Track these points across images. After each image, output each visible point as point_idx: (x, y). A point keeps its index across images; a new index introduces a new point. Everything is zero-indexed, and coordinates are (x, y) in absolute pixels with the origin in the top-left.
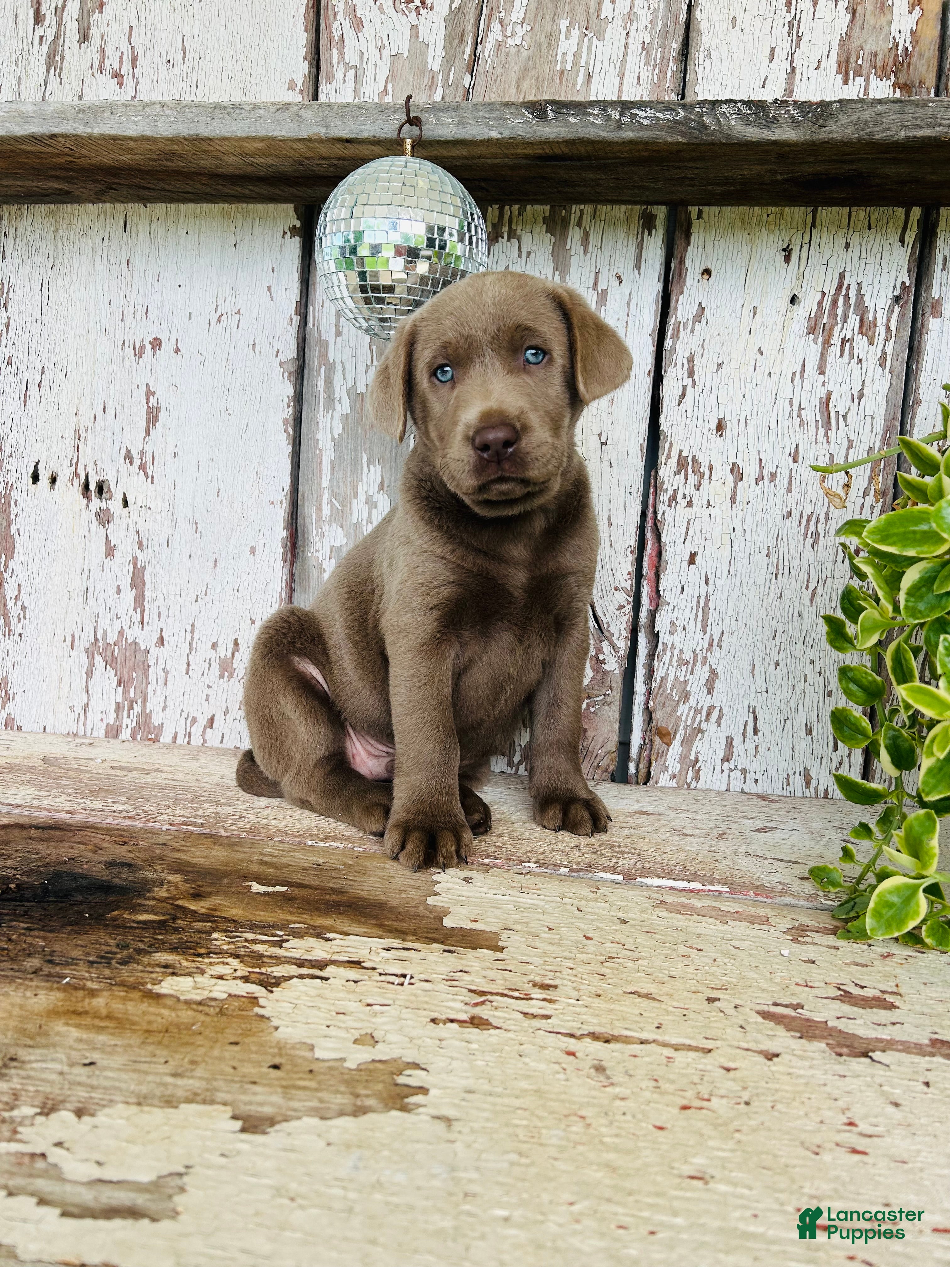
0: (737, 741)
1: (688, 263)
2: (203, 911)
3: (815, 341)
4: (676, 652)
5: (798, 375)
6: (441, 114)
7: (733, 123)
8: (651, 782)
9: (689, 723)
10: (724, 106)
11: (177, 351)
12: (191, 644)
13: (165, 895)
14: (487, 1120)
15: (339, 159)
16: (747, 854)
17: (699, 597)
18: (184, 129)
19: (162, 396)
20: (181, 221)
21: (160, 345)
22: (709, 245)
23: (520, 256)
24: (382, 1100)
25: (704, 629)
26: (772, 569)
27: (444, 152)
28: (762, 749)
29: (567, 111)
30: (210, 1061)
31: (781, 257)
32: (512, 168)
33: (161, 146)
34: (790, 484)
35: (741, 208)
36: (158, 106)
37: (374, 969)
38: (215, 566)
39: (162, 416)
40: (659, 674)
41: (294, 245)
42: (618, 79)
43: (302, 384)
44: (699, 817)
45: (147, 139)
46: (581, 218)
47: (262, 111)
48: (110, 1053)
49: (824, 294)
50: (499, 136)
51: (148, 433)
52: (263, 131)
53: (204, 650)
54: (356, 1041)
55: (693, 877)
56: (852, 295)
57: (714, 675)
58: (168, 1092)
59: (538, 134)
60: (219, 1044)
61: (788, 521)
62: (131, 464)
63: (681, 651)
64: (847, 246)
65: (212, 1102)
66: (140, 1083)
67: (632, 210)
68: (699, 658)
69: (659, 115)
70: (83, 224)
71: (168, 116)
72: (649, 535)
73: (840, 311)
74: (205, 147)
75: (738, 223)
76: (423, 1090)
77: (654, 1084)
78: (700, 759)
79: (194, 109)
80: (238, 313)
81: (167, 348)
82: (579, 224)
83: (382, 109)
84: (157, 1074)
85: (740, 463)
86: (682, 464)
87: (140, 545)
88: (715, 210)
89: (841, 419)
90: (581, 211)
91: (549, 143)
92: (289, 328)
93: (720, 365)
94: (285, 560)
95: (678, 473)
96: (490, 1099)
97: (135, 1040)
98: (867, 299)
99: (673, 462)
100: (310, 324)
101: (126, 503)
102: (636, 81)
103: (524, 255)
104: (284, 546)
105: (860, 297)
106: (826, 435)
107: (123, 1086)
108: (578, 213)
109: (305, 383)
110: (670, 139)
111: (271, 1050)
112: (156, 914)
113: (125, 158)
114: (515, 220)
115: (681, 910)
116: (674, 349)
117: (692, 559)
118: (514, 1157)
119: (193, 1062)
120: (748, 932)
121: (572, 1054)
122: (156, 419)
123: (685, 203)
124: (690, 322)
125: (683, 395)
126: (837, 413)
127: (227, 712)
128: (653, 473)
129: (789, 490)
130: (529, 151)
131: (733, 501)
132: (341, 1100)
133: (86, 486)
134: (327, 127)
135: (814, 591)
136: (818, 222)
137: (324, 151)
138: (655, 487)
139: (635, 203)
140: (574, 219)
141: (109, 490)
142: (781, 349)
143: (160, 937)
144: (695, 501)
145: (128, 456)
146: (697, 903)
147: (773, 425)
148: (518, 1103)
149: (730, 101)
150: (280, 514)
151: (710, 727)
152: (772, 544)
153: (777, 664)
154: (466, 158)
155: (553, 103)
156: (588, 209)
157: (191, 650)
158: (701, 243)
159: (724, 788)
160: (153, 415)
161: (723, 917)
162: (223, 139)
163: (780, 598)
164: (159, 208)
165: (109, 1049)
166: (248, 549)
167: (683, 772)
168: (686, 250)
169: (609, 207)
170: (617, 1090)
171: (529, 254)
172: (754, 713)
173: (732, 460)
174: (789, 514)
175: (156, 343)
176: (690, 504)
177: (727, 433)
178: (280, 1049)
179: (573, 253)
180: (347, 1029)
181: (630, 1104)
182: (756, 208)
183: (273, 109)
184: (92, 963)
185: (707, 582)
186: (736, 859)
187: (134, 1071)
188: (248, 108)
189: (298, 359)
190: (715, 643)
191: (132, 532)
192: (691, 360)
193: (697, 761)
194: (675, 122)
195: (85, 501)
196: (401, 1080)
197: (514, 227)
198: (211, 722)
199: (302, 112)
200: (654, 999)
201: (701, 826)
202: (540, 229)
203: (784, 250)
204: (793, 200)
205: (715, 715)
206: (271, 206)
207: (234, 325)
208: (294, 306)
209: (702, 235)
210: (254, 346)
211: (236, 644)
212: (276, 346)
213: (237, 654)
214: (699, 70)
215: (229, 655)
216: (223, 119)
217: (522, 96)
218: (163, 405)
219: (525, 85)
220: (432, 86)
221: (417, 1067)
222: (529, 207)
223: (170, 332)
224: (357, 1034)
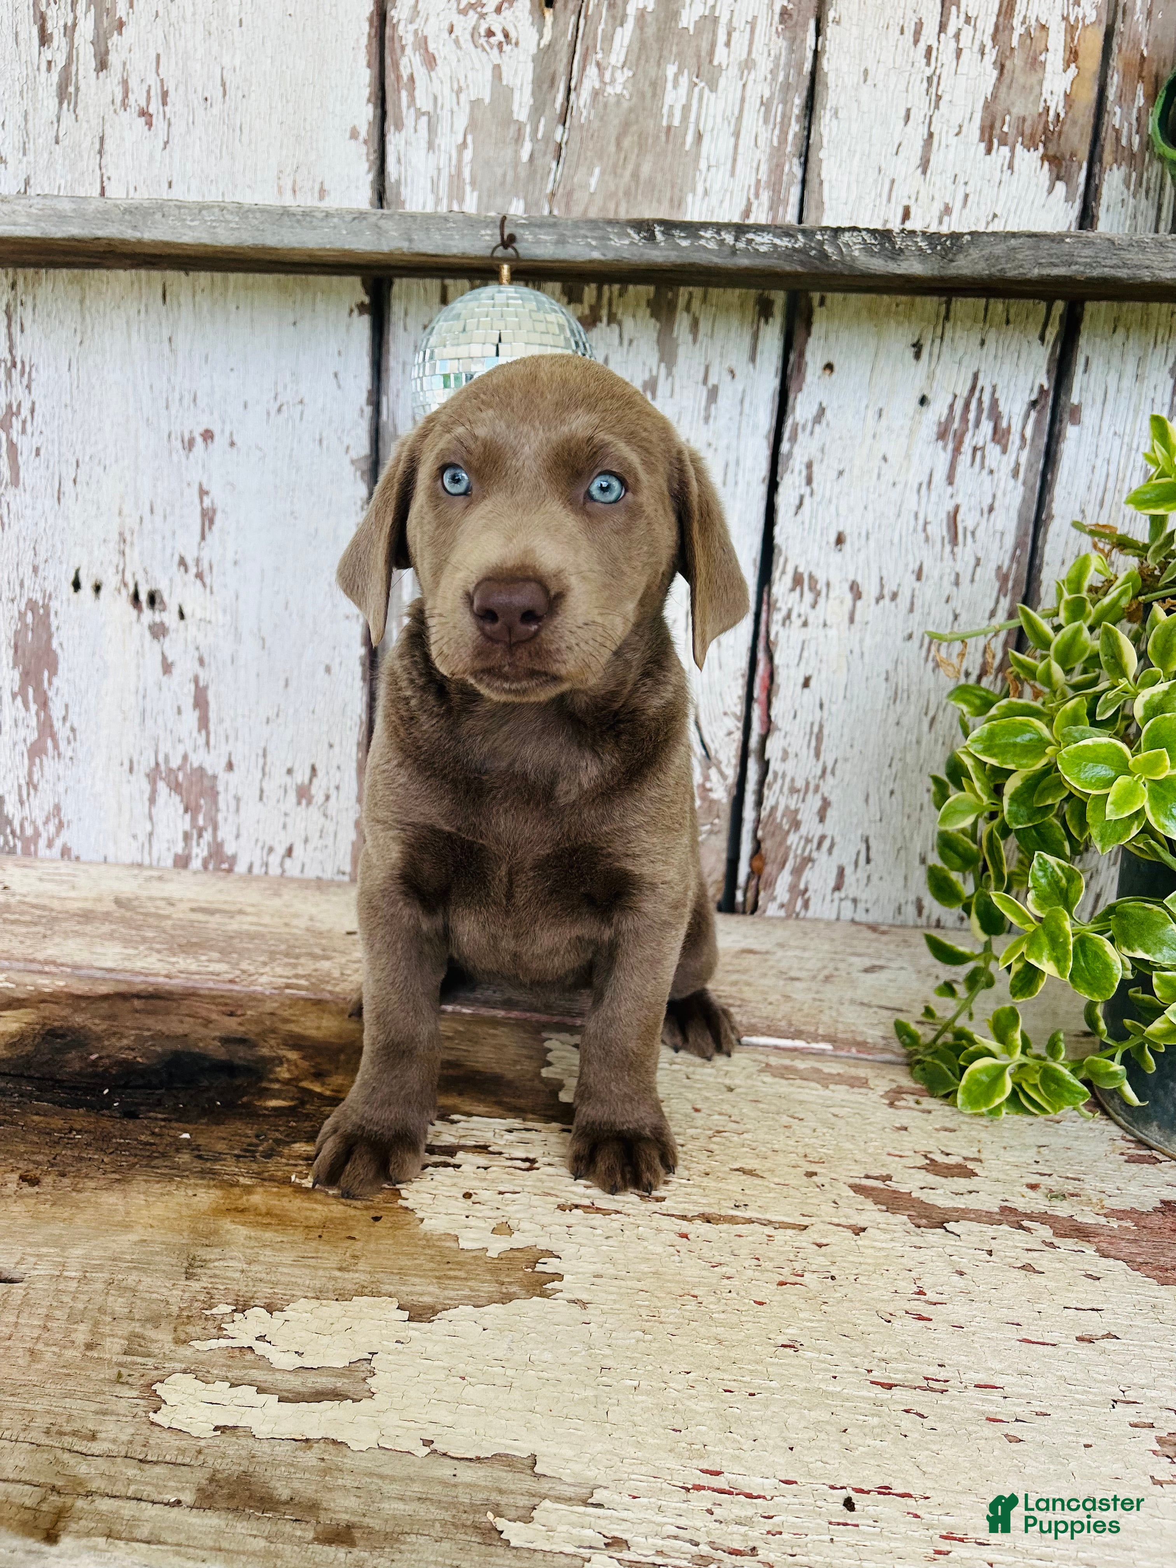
0: (849, 871)
1: (808, 356)
2: (328, 1093)
3: (945, 448)
4: (788, 780)
5: (924, 487)
6: (537, 230)
7: (856, 253)
8: (758, 913)
9: (799, 852)
10: (847, 234)
11: (232, 444)
12: (263, 770)
13: (287, 1075)
14: (615, 1301)
16: (853, 1002)
17: (812, 724)
18: (247, 238)
19: (218, 497)
20: (230, 293)
21: (212, 437)
22: (832, 337)
23: (621, 343)
24: (523, 1286)
25: (817, 755)
26: (891, 693)
28: (875, 878)
29: (676, 233)
30: (369, 1255)
31: (910, 353)
34: (912, 604)
35: (868, 295)
36: (216, 209)
37: (500, 1153)
38: (287, 685)
39: (219, 517)
40: (768, 804)
41: (363, 325)
42: (732, 140)
44: (806, 955)
45: (205, 246)
46: (689, 302)
48: (280, 1250)
49: (955, 396)
50: (602, 258)
51: (203, 537)
53: (278, 777)
54: (493, 1231)
55: (797, 1035)
56: (986, 398)
57: (826, 804)
58: (339, 1286)
59: (646, 257)
61: (910, 643)
62: (186, 571)
63: (793, 780)
64: (983, 343)
65: (379, 1295)
66: (313, 1277)
67: (746, 294)
68: (812, 787)
69: (777, 241)
70: (114, 293)
72: (761, 655)
73: (972, 416)
75: (864, 313)
76: (559, 1277)
77: (756, 1262)
78: (811, 888)
80: (301, 402)
81: (220, 441)
82: (688, 308)
83: (472, 223)
84: (325, 1269)
85: (859, 580)
86: (798, 580)
87: (201, 662)
88: (839, 296)
89: (969, 535)
90: (691, 294)
91: (657, 265)
92: (360, 420)
93: (841, 473)
94: (364, 679)
95: (793, 589)
96: (616, 1282)
97: (299, 1236)
98: (1001, 403)
99: (788, 580)
100: (384, 416)
101: (182, 616)
102: (753, 142)
103: (626, 342)
104: (363, 665)
105: (994, 403)
106: (952, 552)
107: (299, 1281)
108: (686, 296)
110: (788, 269)
112: (284, 1099)
114: (615, 302)
115: (784, 1073)
116: (790, 454)
117: (806, 683)
118: (639, 1334)
119: (354, 1257)
120: (847, 1097)
121: (685, 1236)
122: (211, 522)
123: (806, 288)
124: (810, 425)
125: (801, 504)
126: (965, 529)
127: (306, 841)
128: (766, 589)
129: (911, 610)
131: (852, 620)
132: (488, 1288)
133: (136, 597)
135: (933, 719)
136: (952, 314)
138: (769, 604)
139: (750, 287)
140: (682, 302)
141: (162, 602)
142: (908, 456)
143: (294, 1125)
144: (810, 621)
145: (182, 562)
146: (801, 1065)
147: (896, 540)
148: (639, 1286)
149: (854, 229)
151: (821, 857)
152: (890, 667)
153: (892, 793)
155: (661, 222)
156: (697, 292)
157: (264, 774)
158: (823, 335)
159: (833, 916)
160: (208, 517)
161: (826, 1080)
162: (293, 249)
163: (898, 724)
164: (204, 275)
165: (278, 1246)
166: (322, 668)
167: (792, 901)
168: (806, 341)
169: (721, 289)
170: (723, 1269)
171: (631, 342)
172: (867, 841)
173: (851, 577)
174: (910, 637)
175: (208, 435)
176: (805, 624)
177: (847, 546)
178: (429, 1240)
179: (680, 341)
180: (485, 1218)
181: (735, 1282)
182: (885, 297)
183: (349, 218)
184: (238, 1156)
185: (821, 706)
186: (843, 1009)
187: (305, 1266)
188: (320, 215)
189: (371, 456)
190: (829, 770)
191: (191, 648)
192: (809, 466)
193: (806, 890)
194: (794, 249)
195: (134, 613)
196: (539, 1268)
197: (614, 310)
198: (289, 852)
199: (382, 223)
200: (757, 1176)
201: (809, 965)
202: (644, 312)
203: (914, 346)
205: (826, 844)
206: (335, 279)
207: (297, 417)
208: (365, 395)
209: (824, 325)
210: (321, 441)
211: (313, 769)
212: (347, 441)
213: (315, 781)
214: (825, 132)
215: (306, 781)
216: (292, 227)
217: (622, 156)
218: (219, 505)
219: (626, 143)
220: (518, 139)
221: (552, 1254)
222: (631, 287)
223: (224, 422)
224: (493, 1224)
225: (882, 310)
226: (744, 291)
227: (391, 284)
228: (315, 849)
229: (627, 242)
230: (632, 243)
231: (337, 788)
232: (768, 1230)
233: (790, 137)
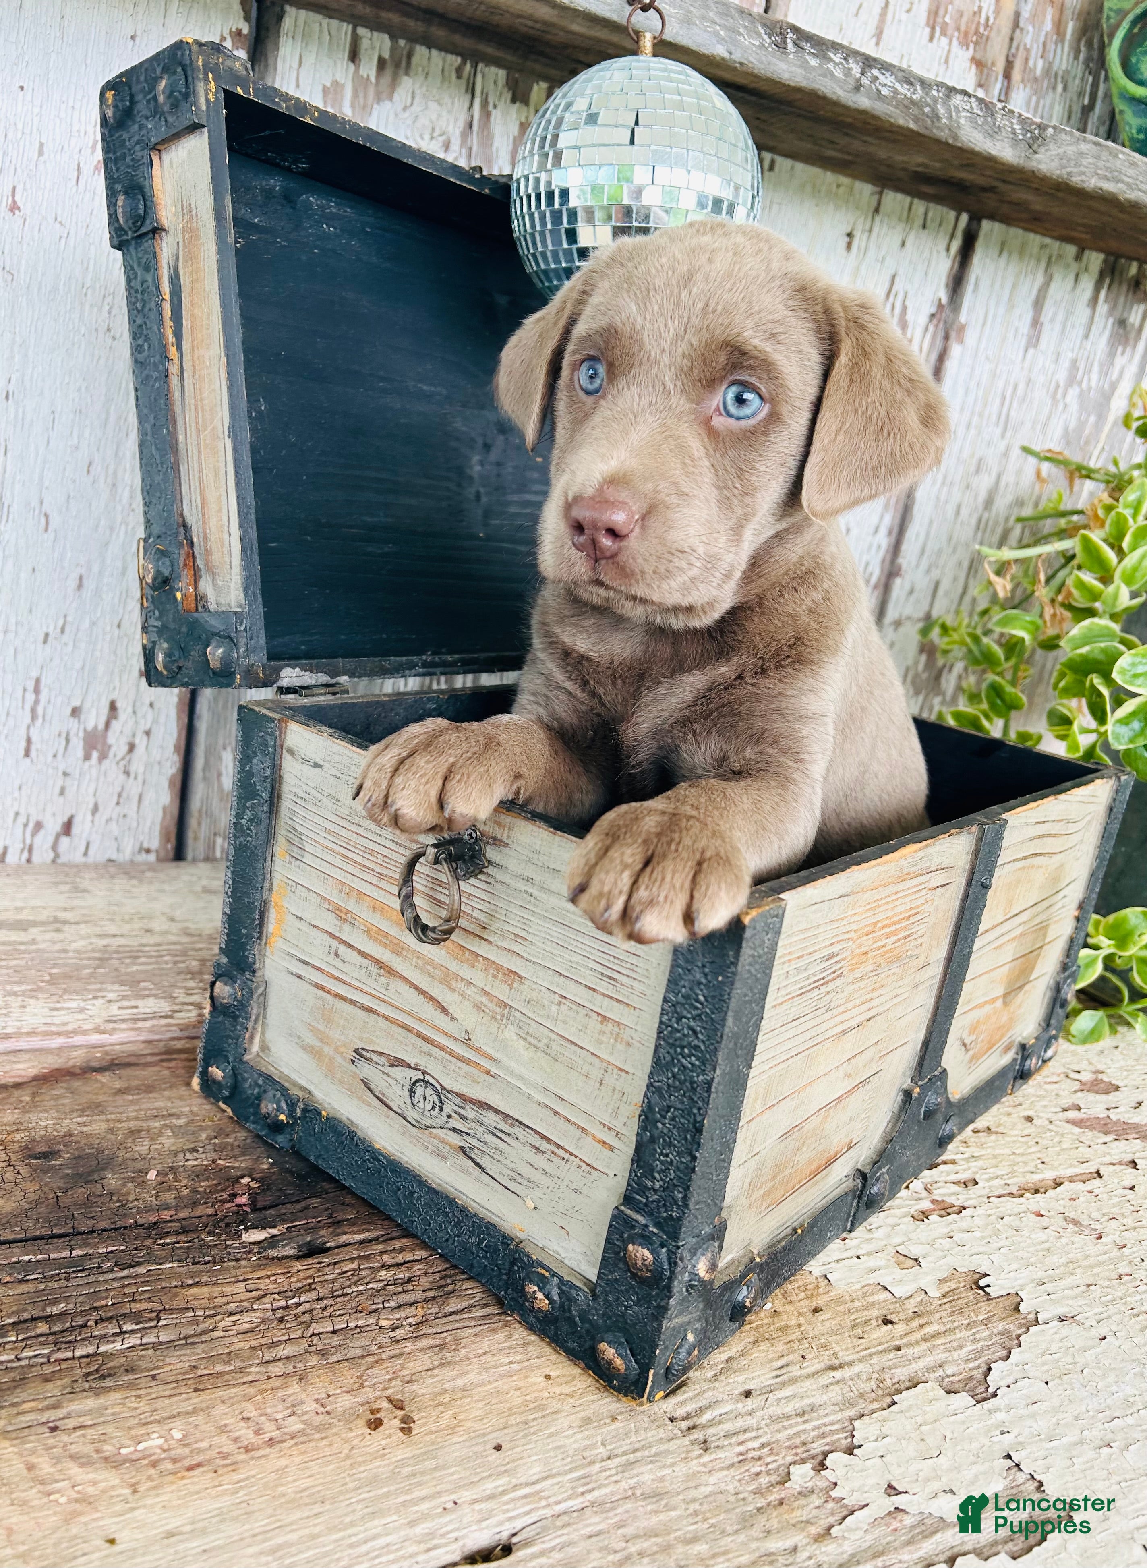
7: (962, 121)
10: (958, 97)
29: (807, 47)
31: (843, 242)
38: (80, 586)
50: (727, 55)
53: (57, 719)
56: (898, 304)
59: (771, 68)
64: (903, 244)
69: (897, 86)
75: (808, 189)
88: (788, 163)
91: (778, 83)
98: (909, 312)
105: (904, 310)
110: (901, 122)
121: (1040, 1214)
136: (882, 207)
155: (795, 29)
157: (34, 719)
158: (768, 205)
194: (913, 102)
198: (67, 828)
203: (848, 235)
209: (770, 193)
211: (113, 707)
213: (114, 723)
215: (101, 726)
227: (283, 14)
228: (109, 820)
229: (756, 43)
230: (761, 46)
231: (148, 733)
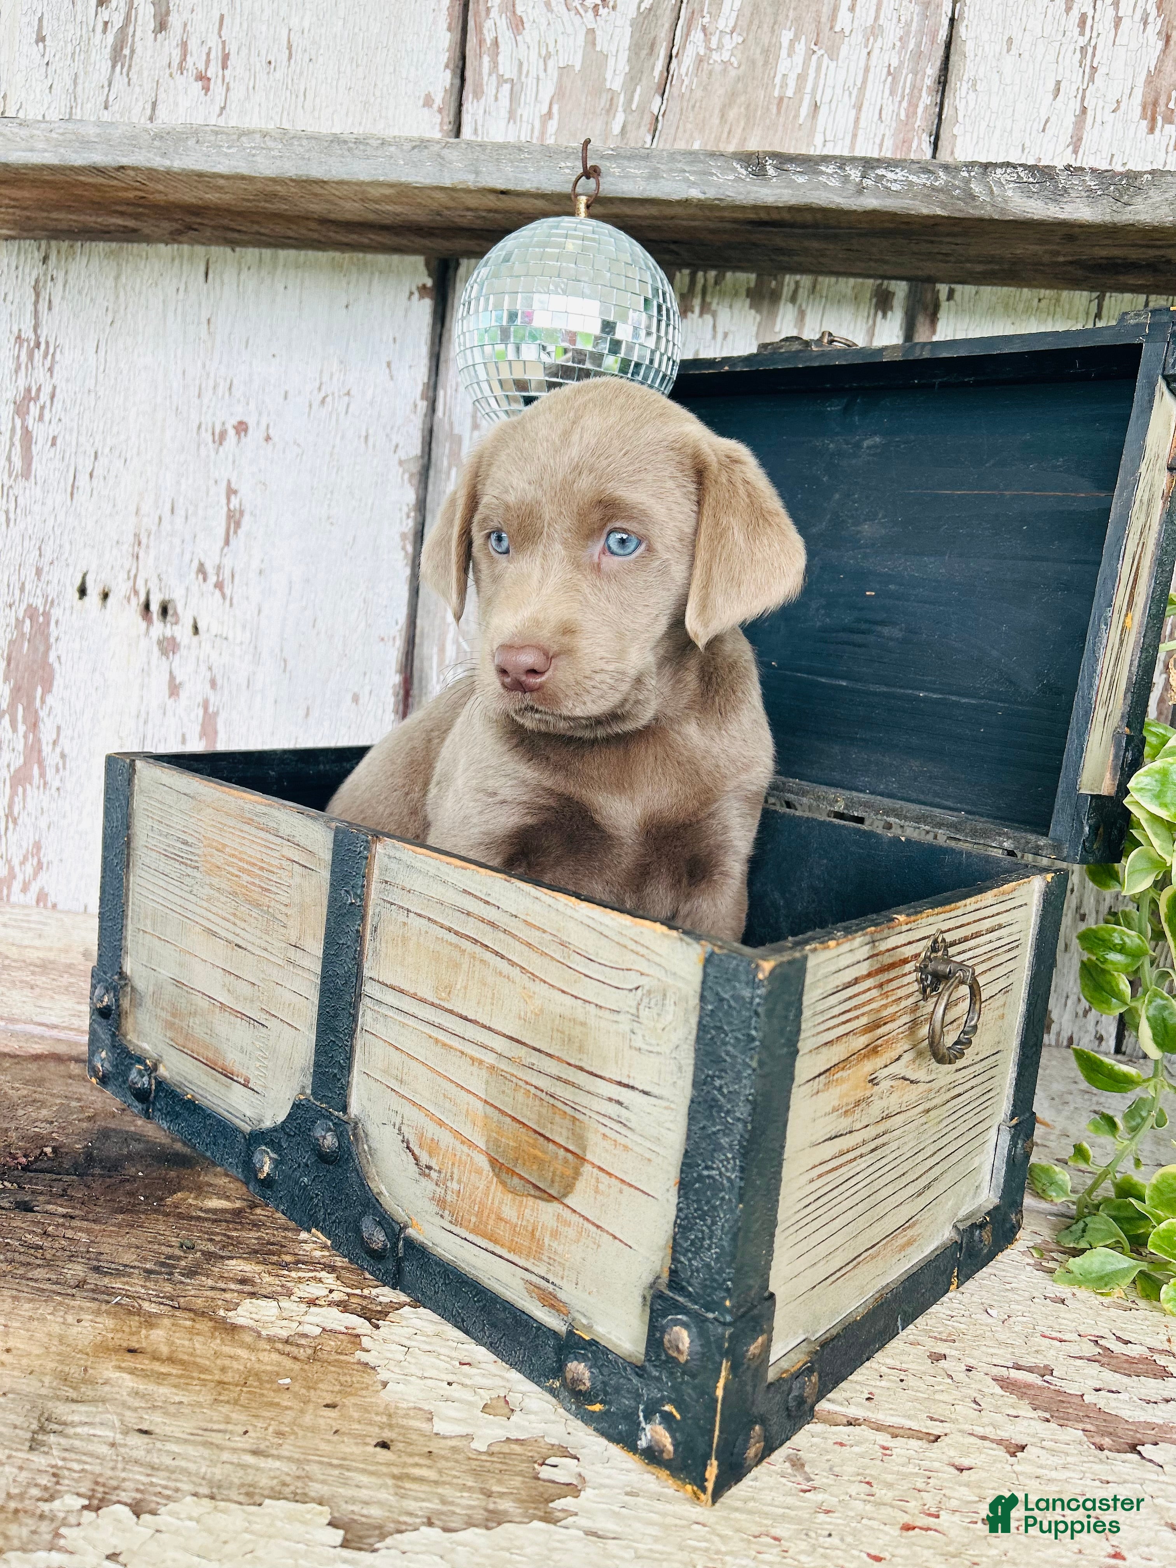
6: (626, 163)
7: (1010, 193)
10: (999, 171)
11: (268, 438)
14: (656, 1539)
15: (490, 211)
18: (290, 168)
19: (246, 495)
20: (279, 272)
21: (246, 430)
23: (714, 337)
24: (520, 1502)
27: (627, 210)
29: (792, 167)
30: (301, 1433)
32: (712, 231)
33: (259, 186)
35: (1005, 289)
36: (258, 136)
38: (307, 715)
39: (246, 520)
41: (424, 308)
42: (853, 113)
43: (426, 488)
45: (243, 178)
46: (795, 292)
47: (392, 149)
48: (174, 1415)
50: (702, 196)
51: (227, 542)
52: (393, 177)
54: (485, 1409)
58: (250, 1480)
59: (753, 196)
60: (311, 1407)
62: (205, 580)
65: (305, 1499)
66: (213, 1463)
67: (862, 284)
69: (913, 178)
70: (152, 270)
71: (270, 149)
74: (317, 190)
75: (1000, 309)
76: (573, 1490)
77: (867, 1488)
79: (305, 142)
80: (348, 394)
81: (255, 435)
82: (793, 299)
83: (550, 153)
84: (234, 1450)
87: (213, 683)
88: (971, 289)
90: (797, 283)
91: (767, 208)
92: (412, 417)
94: (396, 711)
96: (656, 1506)
97: (206, 1395)
100: (440, 413)
101: (196, 630)
102: (877, 116)
103: (720, 336)
104: (396, 695)
107: (192, 1467)
108: (793, 286)
109: (430, 488)
110: (925, 211)
111: (378, 1418)
112: (228, 1198)
113: (212, 197)
114: (710, 290)
119: (279, 1434)
122: (238, 525)
123: (932, 280)
130: (739, 215)
132: (468, 1500)
133: (147, 606)
134: (477, 173)
136: (1104, 313)
137: (472, 202)
139: (869, 276)
140: (787, 292)
141: (175, 613)
143: (234, 1234)
145: (201, 570)
148: (694, 1513)
149: (1008, 164)
150: (394, 653)
154: (655, 218)
155: (774, 155)
156: (806, 280)
158: (950, 332)
160: (234, 520)
162: (341, 183)
164: (251, 253)
165: (172, 1409)
166: (349, 697)
169: (833, 280)
170: (820, 1497)
171: (726, 335)
175: (242, 428)
178: (390, 1416)
180: (473, 1390)
181: (837, 1520)
182: (1025, 290)
183: (407, 146)
184: (149, 1272)
187: (205, 1444)
188: (375, 143)
189: (422, 457)
191: (203, 668)
194: (933, 188)
195: (144, 625)
196: (545, 1472)
197: (708, 299)
199: (445, 152)
202: (743, 303)
204: (1075, 284)
206: (396, 258)
207: (342, 409)
208: (420, 388)
209: (952, 321)
210: (366, 437)
212: (395, 439)
214: (961, 106)
216: (342, 156)
217: (726, 130)
218: (247, 508)
219: (732, 114)
220: (610, 110)
221: (565, 1452)
222: (729, 275)
223: (260, 414)
224: (486, 1396)
225: (1021, 306)
226: (860, 280)
227: (458, 265)
229: (732, 177)
230: (738, 179)
232: (883, 1438)
233: (920, 110)
